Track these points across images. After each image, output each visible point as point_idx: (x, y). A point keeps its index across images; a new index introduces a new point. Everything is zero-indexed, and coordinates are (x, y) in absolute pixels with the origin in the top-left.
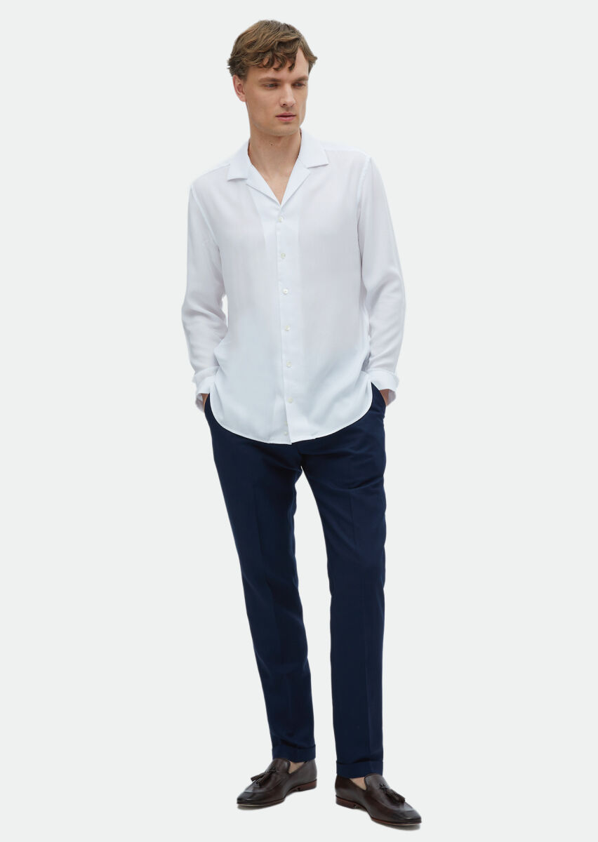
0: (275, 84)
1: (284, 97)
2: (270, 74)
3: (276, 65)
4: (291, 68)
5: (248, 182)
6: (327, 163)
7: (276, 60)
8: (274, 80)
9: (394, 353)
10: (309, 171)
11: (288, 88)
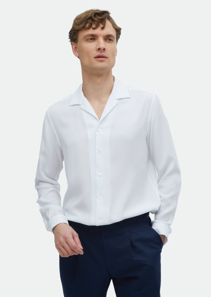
0: (94, 38)
1: (99, 45)
2: (91, 32)
3: (94, 26)
4: (103, 28)
5: (82, 106)
6: (130, 97)
7: (93, 23)
8: (92, 35)
9: (172, 213)
10: (118, 101)
11: (101, 40)
